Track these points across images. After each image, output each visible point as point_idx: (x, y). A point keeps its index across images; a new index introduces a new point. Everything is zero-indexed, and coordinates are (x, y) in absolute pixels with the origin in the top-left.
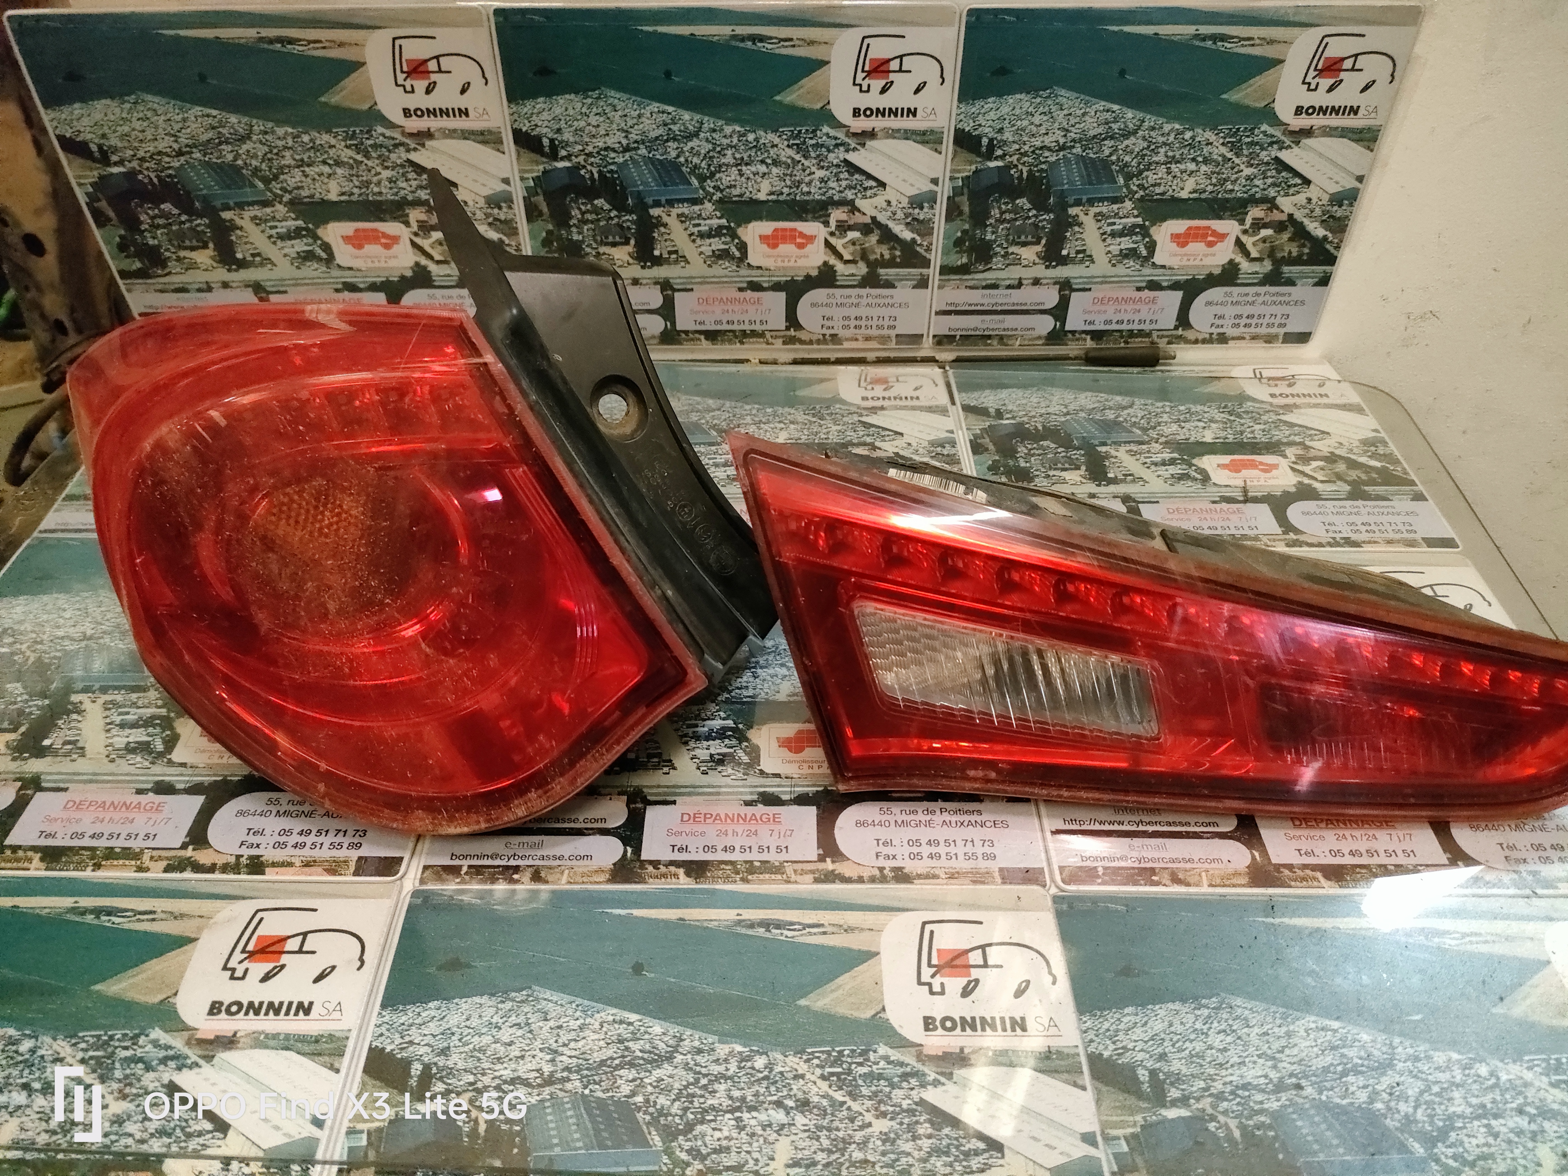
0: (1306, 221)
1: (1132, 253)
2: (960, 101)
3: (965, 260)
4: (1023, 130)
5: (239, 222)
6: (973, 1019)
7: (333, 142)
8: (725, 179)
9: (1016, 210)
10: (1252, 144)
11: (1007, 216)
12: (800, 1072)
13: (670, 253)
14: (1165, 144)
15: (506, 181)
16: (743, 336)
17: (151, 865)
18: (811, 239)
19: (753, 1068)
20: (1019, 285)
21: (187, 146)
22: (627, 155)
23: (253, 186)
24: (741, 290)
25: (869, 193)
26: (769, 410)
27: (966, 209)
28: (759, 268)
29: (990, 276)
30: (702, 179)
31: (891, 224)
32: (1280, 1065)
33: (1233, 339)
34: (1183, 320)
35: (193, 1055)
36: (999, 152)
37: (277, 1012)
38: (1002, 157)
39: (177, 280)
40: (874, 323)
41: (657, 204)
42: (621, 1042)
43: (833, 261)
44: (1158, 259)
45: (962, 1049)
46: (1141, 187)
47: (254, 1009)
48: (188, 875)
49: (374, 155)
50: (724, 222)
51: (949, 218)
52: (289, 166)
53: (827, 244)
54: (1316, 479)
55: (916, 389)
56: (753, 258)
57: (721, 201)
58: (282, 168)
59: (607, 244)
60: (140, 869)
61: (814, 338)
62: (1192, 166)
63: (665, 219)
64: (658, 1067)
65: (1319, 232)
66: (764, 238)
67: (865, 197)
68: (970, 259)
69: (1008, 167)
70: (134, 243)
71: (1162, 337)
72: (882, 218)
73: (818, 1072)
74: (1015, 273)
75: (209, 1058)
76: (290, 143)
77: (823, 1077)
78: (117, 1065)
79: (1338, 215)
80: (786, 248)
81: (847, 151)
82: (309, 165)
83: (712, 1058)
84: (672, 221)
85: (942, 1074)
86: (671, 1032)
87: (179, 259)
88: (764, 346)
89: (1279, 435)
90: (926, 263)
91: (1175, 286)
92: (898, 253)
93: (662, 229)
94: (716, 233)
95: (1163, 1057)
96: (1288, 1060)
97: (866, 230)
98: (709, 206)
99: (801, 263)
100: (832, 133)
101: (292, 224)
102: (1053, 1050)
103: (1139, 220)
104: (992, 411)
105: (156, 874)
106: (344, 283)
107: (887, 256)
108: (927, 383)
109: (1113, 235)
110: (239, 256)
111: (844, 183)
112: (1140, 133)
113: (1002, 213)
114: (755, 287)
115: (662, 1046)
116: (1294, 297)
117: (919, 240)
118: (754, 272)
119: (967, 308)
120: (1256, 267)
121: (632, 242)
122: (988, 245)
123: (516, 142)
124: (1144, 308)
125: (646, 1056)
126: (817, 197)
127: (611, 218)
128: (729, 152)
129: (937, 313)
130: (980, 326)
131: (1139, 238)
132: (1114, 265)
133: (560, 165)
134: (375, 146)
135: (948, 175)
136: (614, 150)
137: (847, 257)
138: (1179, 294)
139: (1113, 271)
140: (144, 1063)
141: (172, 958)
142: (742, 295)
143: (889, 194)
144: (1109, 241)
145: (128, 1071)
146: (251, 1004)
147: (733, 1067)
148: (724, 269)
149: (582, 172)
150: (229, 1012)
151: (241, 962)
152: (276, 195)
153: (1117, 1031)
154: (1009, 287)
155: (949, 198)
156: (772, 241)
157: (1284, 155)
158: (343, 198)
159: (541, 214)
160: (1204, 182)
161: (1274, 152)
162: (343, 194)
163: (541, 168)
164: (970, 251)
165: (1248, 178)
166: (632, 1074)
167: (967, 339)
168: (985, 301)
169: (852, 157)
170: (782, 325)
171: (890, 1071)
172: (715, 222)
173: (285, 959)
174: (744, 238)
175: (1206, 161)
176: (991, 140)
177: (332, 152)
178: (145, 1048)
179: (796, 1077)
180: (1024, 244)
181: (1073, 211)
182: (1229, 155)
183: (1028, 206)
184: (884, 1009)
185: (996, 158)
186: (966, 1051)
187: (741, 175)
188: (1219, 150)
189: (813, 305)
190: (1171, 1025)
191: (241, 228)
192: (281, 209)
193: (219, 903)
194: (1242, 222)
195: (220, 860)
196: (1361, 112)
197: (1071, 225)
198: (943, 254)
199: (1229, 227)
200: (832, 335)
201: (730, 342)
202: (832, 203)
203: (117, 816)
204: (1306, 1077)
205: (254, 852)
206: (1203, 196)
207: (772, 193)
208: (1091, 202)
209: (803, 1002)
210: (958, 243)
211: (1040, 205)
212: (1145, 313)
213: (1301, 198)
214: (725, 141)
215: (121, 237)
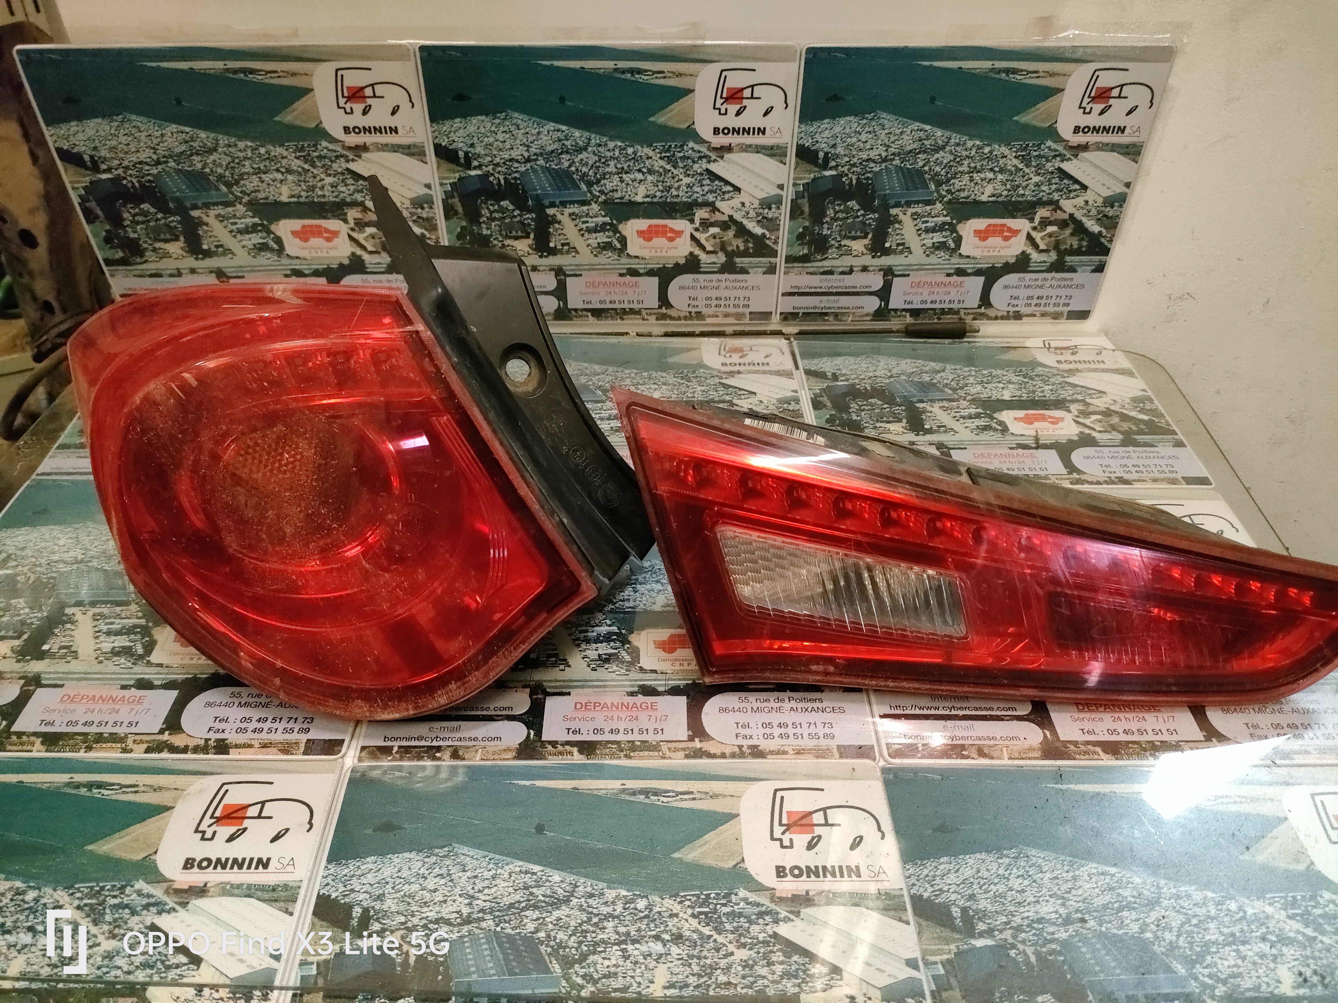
0: (1084, 220)
1: (941, 246)
2: (801, 122)
3: (806, 251)
4: (852, 145)
5: (205, 219)
6: (817, 867)
7: (285, 153)
8: (609, 184)
9: (847, 210)
10: (1040, 156)
11: (841, 215)
12: (675, 911)
13: (563, 245)
14: (968, 157)
15: (428, 186)
16: (623, 313)
17: (134, 747)
18: (679, 233)
19: (636, 909)
20: (851, 272)
21: (164, 156)
22: (528, 165)
23: (218, 189)
24: (621, 275)
25: (727, 196)
26: (645, 374)
27: (806, 209)
28: (637, 257)
29: (827, 264)
30: (590, 184)
31: (745, 222)
32: (1068, 903)
33: (1027, 316)
34: (985, 300)
35: (170, 902)
36: (833, 164)
37: (240, 867)
38: (835, 168)
39: (151, 267)
40: (732, 302)
41: (553, 205)
42: (526, 888)
43: (697, 251)
44: (964, 250)
45: (807, 892)
46: (949, 191)
47: (221, 864)
48: (165, 755)
49: (318, 164)
50: (607, 219)
51: (792, 217)
52: (248, 173)
53: (693, 237)
54: (1094, 429)
55: (766, 357)
56: (632, 249)
57: (605, 202)
58: (241, 174)
59: (510, 238)
60: (125, 751)
61: (682, 315)
62: (990, 175)
63: (559, 217)
64: (558, 908)
65: (1095, 228)
66: (641, 233)
67: (723, 200)
68: (809, 250)
69: (841, 175)
70: (118, 236)
71: (969, 314)
72: (738, 217)
73: (690, 911)
74: (847, 261)
75: (184, 905)
76: (250, 154)
77: (693, 916)
78: (108, 911)
79: (1110, 214)
80: (659, 241)
81: (709, 162)
82: (265, 173)
83: (602, 901)
84: (565, 219)
85: (791, 912)
86: (568, 881)
87: (155, 250)
88: (641, 321)
89: (1065, 394)
90: (774, 254)
91: (978, 273)
92: (751, 245)
93: (557, 226)
94: (601, 228)
95: (972, 897)
96: (1075, 899)
97: (724, 226)
98: (595, 207)
99: (672, 253)
100: (697, 147)
101: (250, 221)
102: (882, 892)
103: (948, 219)
104: (829, 374)
105: (138, 754)
106: (293, 270)
107: (742, 248)
108: (775, 351)
109: (927, 231)
110: (205, 247)
111: (706, 188)
112: (948, 148)
113: (836, 213)
114: (633, 273)
115: (560, 891)
116: (1075, 282)
117: (767, 233)
118: (632, 261)
119: (808, 290)
120: (1044, 257)
121: (532, 236)
122: (825, 239)
123: (437, 155)
124: (953, 291)
125: (547, 900)
126: (684, 199)
127: (515, 217)
128: (612, 163)
129: (783, 295)
130: (819, 305)
131: (948, 233)
132: (928, 256)
133: (473, 173)
134: (320, 157)
135: (791, 182)
136: (517, 161)
137: (709, 248)
138: (982, 279)
139: (926, 260)
140: (130, 909)
141: (153, 823)
142: (623, 279)
143: (743, 197)
144: (923, 236)
145: (117, 916)
146: (219, 860)
147: (619, 908)
148: (607, 258)
149: (491, 179)
150: (200, 867)
151: (209, 826)
152: (237, 197)
153: (935, 876)
154: (842, 273)
155: (792, 200)
156: (646, 235)
157: (1066, 166)
158: (293, 200)
159: (456, 213)
160: (1000, 188)
161: (1057, 163)
162: (293, 196)
163: (457, 175)
164: (809, 244)
165: (1037, 185)
166: (535, 915)
167: (808, 316)
168: (824, 285)
169: (713, 167)
170: (656, 304)
171: (749, 910)
172: (600, 220)
173: (246, 823)
174: (624, 233)
175: (1002, 171)
176: (826, 154)
177: (284, 162)
178: (131, 897)
179: (672, 916)
180: (854, 238)
181: (893, 211)
182: (1021, 166)
183: (857, 207)
184: (743, 860)
185: (831, 168)
186: (811, 893)
187: (622, 182)
188: (1012, 162)
189: (681, 288)
190: (978, 871)
191: (207, 224)
192: (240, 209)
193: (191, 778)
194: (1032, 220)
195: (192, 743)
196: (1127, 131)
197: (892, 223)
198: (788, 246)
199: (1021, 224)
200: (697, 313)
201: (612, 318)
202: (696, 204)
203: (105, 707)
204: (1089, 912)
205: (220, 736)
206: (1000, 199)
207: (647, 196)
208: (908, 204)
209: (676, 855)
210: (800, 237)
211: (867, 206)
212: (954, 294)
213: (1080, 201)
214: (609, 154)
215: (106, 231)
